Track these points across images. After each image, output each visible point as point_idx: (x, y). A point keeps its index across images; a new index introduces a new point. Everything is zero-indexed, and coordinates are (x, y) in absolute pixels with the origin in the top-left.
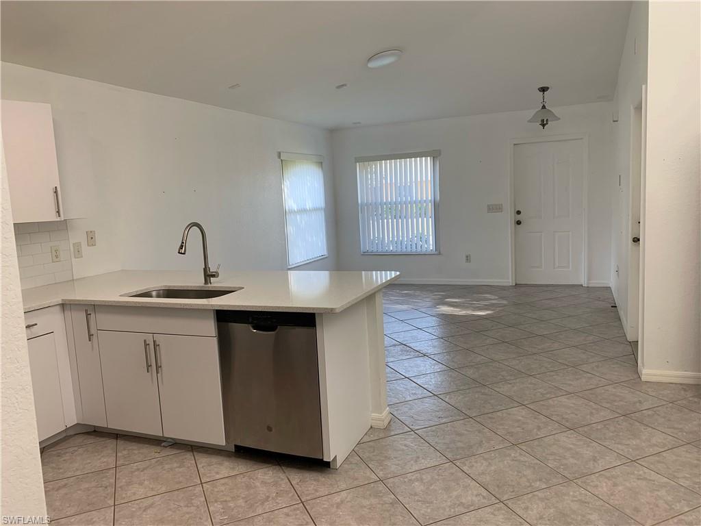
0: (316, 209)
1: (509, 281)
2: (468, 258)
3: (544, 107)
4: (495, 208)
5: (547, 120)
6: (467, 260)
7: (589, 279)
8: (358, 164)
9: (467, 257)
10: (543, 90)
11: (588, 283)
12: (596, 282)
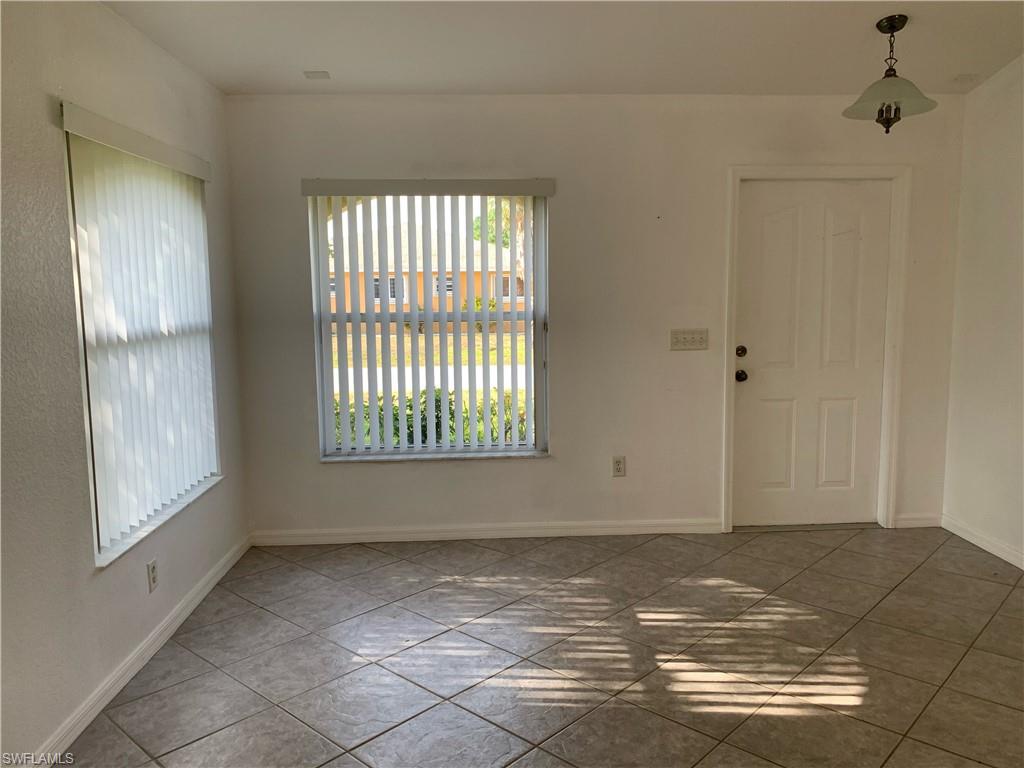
0: (184, 334)
1: (719, 521)
2: (619, 467)
3: (891, 73)
4: (690, 340)
5: (897, 110)
6: (618, 470)
7: (898, 511)
8: (310, 198)
9: (618, 463)
10: (892, 24)
11: (895, 520)
12: (916, 517)
